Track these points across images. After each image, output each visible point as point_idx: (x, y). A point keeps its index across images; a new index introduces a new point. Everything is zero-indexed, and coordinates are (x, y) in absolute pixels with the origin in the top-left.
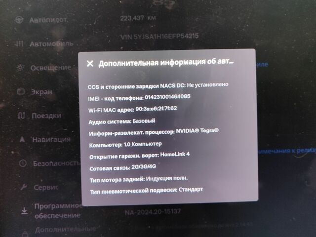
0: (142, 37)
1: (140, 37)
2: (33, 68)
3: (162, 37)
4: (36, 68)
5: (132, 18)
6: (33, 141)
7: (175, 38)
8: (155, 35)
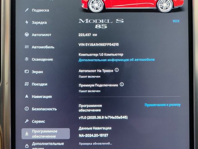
0: (90, 45)
1: (89, 45)
2: (33, 59)
3: (100, 45)
4: (35, 60)
5: (85, 35)
6: (32, 97)
7: (107, 45)
8: (96, 44)
